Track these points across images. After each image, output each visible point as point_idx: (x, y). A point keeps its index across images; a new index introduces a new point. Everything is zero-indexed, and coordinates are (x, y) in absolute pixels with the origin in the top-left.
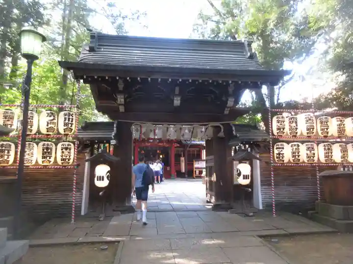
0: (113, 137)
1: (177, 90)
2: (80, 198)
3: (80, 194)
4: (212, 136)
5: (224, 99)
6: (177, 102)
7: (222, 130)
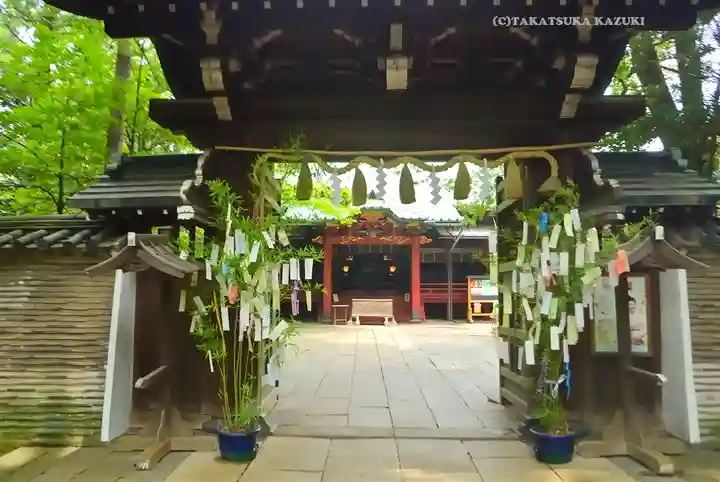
0: (184, 197)
1: (396, 32)
2: (96, 387)
3: (100, 377)
4: (520, 193)
5: (559, 64)
6: (397, 76)
7: (554, 172)
